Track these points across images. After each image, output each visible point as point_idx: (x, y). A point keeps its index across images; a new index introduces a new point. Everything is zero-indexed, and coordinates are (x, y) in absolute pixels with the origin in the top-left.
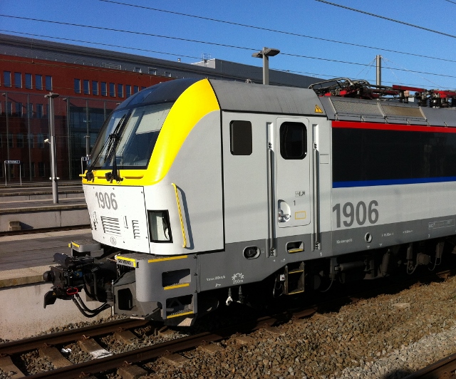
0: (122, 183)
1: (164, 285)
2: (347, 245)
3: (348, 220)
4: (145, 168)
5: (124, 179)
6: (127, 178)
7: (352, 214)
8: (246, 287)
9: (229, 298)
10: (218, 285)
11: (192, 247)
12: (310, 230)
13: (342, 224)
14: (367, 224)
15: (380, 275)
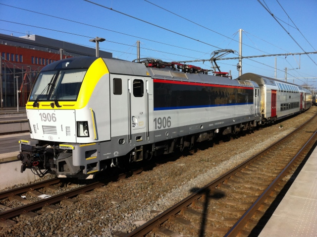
0: (60, 108)
1: (86, 158)
2: (159, 138)
3: (160, 125)
4: (76, 100)
5: (62, 106)
6: (64, 105)
7: (161, 123)
8: (119, 158)
9: (112, 164)
10: (108, 157)
11: (98, 139)
12: (145, 130)
13: (157, 128)
14: (167, 128)
15: (170, 152)
